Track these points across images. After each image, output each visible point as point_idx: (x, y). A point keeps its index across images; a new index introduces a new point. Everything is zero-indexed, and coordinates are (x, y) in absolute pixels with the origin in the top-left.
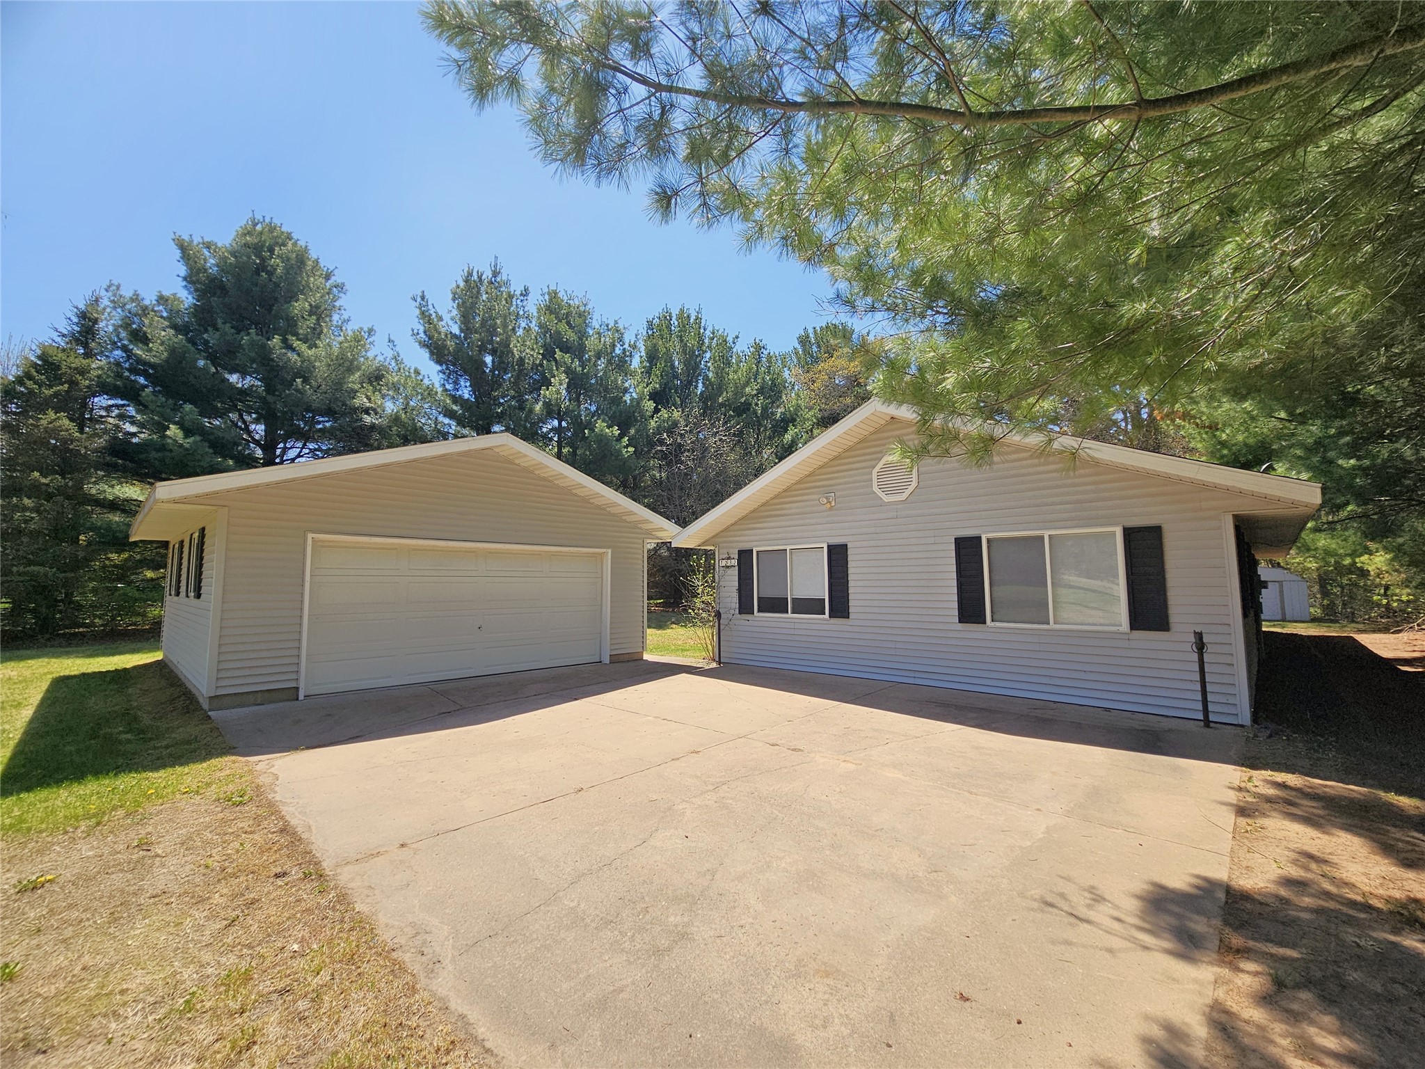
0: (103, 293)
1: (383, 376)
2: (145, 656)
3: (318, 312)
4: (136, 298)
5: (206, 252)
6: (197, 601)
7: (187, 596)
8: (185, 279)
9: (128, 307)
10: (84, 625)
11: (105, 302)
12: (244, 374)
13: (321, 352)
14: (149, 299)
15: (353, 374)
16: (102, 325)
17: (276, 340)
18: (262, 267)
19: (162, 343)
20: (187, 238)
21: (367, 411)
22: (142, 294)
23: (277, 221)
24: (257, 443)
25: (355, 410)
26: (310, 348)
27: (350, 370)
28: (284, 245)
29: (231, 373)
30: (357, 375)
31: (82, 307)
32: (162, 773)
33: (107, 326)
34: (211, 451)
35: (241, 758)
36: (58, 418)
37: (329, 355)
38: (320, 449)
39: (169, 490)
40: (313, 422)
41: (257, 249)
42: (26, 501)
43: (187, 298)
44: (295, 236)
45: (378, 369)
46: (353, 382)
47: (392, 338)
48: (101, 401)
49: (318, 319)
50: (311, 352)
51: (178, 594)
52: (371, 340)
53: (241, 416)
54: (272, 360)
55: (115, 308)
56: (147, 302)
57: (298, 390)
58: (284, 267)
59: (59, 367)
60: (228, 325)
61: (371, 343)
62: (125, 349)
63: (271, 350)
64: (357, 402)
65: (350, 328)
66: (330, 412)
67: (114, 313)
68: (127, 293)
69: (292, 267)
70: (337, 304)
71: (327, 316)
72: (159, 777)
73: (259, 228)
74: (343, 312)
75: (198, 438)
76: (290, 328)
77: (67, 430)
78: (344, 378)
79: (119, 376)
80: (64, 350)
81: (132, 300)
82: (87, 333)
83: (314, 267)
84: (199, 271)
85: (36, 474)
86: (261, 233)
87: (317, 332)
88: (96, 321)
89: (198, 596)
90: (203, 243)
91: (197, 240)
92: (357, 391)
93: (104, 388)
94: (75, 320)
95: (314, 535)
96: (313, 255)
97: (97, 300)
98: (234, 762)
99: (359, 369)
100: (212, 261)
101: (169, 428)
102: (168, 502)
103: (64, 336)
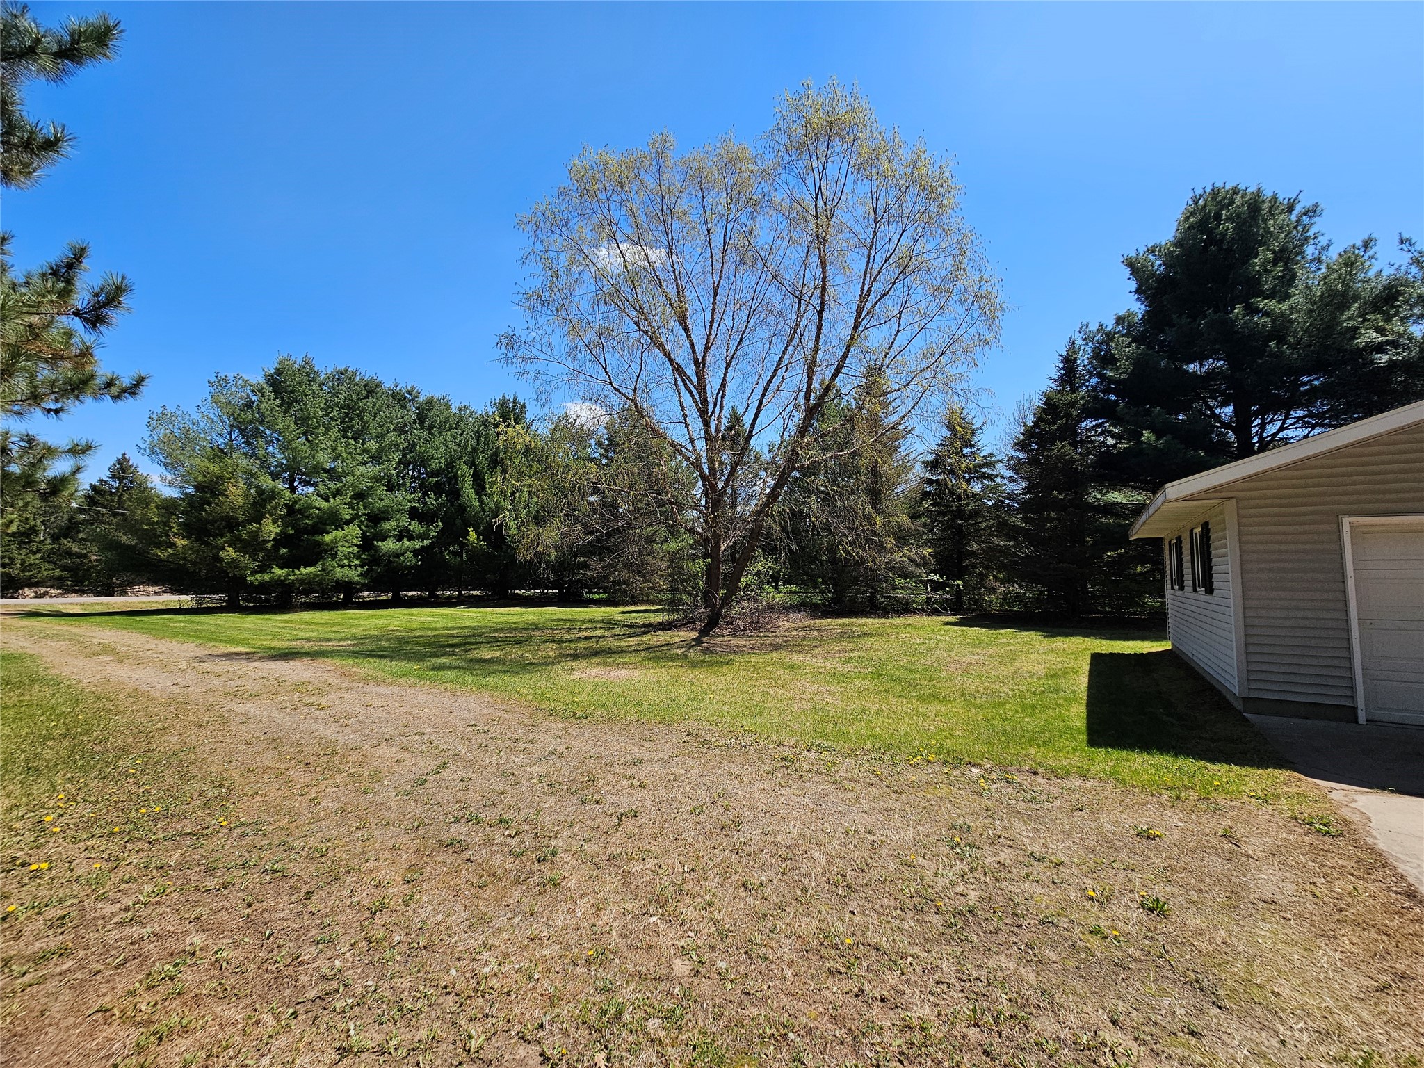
0: (1077, 335)
1: (1399, 293)
2: (1155, 644)
3: (1286, 257)
4: (1101, 328)
5: (1151, 257)
6: (1208, 598)
7: (1195, 590)
8: (1136, 292)
9: (1096, 339)
10: (1099, 612)
11: (1079, 342)
12: (1202, 359)
13: (1298, 299)
14: (1110, 325)
15: (1348, 308)
16: (1079, 362)
17: (1238, 308)
18: (1211, 240)
19: (1128, 358)
20: (1133, 254)
21: (1380, 348)
22: (1105, 323)
23: (1219, 184)
24: (1227, 426)
25: (1359, 351)
26: (1282, 301)
27: (1344, 306)
28: (1231, 203)
29: (1188, 364)
30: (1355, 306)
31: (1064, 353)
32: (1218, 767)
33: (1083, 361)
34: (1183, 446)
35: (1306, 778)
36: (1063, 446)
37: (1309, 299)
38: (1311, 415)
39: (1176, 490)
40: (1297, 384)
41: (1202, 226)
42: (1052, 514)
43: (1138, 309)
44: (1242, 187)
45: (1388, 287)
46: (1349, 319)
47: (1405, 236)
48: (1087, 424)
49: (1286, 264)
50: (1285, 306)
51: (1182, 588)
52: (1370, 253)
53: (1206, 403)
54: (1237, 332)
55: (1087, 344)
56: (1109, 329)
57: (1273, 355)
58: (1234, 228)
59: (1058, 407)
60: (1184, 317)
61: (1371, 258)
62: (1099, 375)
63: (1233, 322)
64: (1361, 342)
65: (1333, 254)
66: (1316, 367)
67: (1087, 348)
68: (1094, 327)
69: (1245, 221)
70: (1311, 233)
71: (1298, 254)
72: (1220, 772)
73: (1201, 202)
74: (1320, 238)
75: (1169, 437)
76: (1253, 287)
77: (1069, 454)
78: (1334, 319)
79: (1096, 398)
80: (1059, 392)
81: (1098, 331)
82: (1070, 373)
83: (1271, 208)
84: (1148, 278)
85: (1055, 492)
86: (1205, 206)
87: (1289, 279)
88: (1075, 359)
89: (1210, 591)
90: (1148, 250)
91: (1142, 250)
92: (1357, 328)
93: (1088, 413)
94: (1061, 365)
95: (1351, 519)
96: (1268, 194)
97: (1073, 343)
98: (1299, 780)
99: (1356, 298)
100: (1158, 263)
101: (1142, 435)
102: (1176, 500)
103: (1056, 381)
